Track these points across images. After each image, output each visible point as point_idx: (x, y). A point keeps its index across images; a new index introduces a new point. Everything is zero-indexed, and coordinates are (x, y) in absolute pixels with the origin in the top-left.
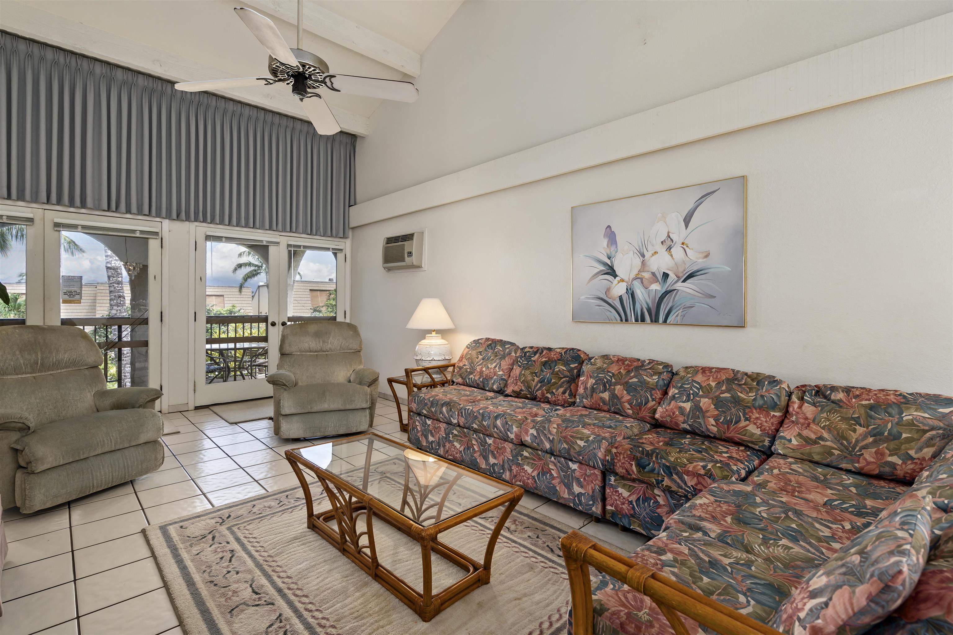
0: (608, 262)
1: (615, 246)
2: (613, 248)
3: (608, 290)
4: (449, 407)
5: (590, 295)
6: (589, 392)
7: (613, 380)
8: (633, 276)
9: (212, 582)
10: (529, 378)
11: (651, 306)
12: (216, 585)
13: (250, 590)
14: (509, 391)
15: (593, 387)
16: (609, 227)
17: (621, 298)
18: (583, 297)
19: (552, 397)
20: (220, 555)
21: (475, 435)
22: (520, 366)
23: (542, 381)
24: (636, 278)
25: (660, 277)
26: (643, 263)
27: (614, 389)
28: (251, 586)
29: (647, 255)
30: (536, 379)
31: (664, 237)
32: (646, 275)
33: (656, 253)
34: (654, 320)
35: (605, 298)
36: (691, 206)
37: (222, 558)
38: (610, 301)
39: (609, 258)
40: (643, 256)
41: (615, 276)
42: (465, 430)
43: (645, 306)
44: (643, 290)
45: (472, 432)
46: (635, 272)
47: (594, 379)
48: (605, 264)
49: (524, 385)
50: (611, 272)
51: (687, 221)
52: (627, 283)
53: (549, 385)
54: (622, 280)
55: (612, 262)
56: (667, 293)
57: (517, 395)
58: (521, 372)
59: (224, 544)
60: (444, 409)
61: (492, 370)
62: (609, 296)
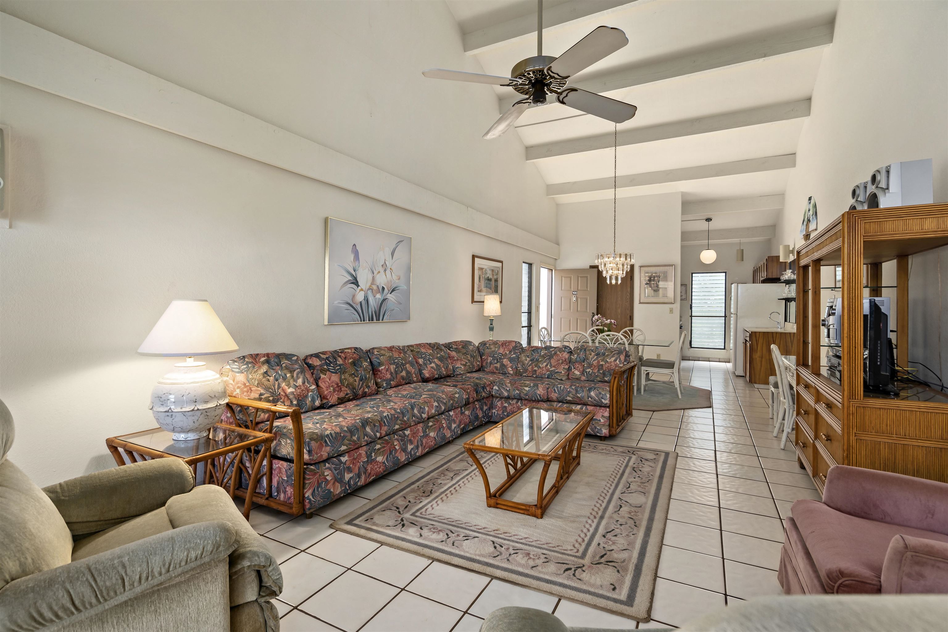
0: (354, 273)
1: (358, 261)
2: (357, 263)
3: (354, 296)
4: (372, 424)
5: (342, 300)
6: (394, 375)
7: (404, 362)
8: (368, 287)
9: (636, 526)
10: (351, 380)
11: (376, 309)
12: (635, 523)
13: (621, 509)
14: (333, 400)
15: (395, 370)
16: (354, 245)
17: (361, 303)
18: (336, 302)
19: (369, 390)
20: (614, 538)
21: (396, 436)
22: (336, 373)
23: (361, 380)
24: (369, 289)
25: (381, 289)
26: (373, 278)
27: (406, 367)
28: (619, 510)
29: (376, 273)
30: (357, 379)
31: (382, 263)
32: (375, 287)
33: (379, 272)
34: (378, 319)
35: (351, 303)
36: (394, 246)
37: (616, 536)
38: (354, 305)
39: (355, 271)
40: (373, 273)
41: (358, 286)
42: (386, 438)
43: (373, 310)
44: (373, 298)
45: (392, 435)
46: (369, 284)
47: (394, 365)
48: (352, 275)
49: (349, 388)
50: (355, 282)
51: (393, 254)
52: (365, 292)
53: (367, 381)
54: (362, 290)
55: (356, 274)
56: (384, 300)
57: (342, 401)
58: (341, 377)
59: (601, 546)
60: (368, 429)
61: (303, 388)
62: (354, 302)
